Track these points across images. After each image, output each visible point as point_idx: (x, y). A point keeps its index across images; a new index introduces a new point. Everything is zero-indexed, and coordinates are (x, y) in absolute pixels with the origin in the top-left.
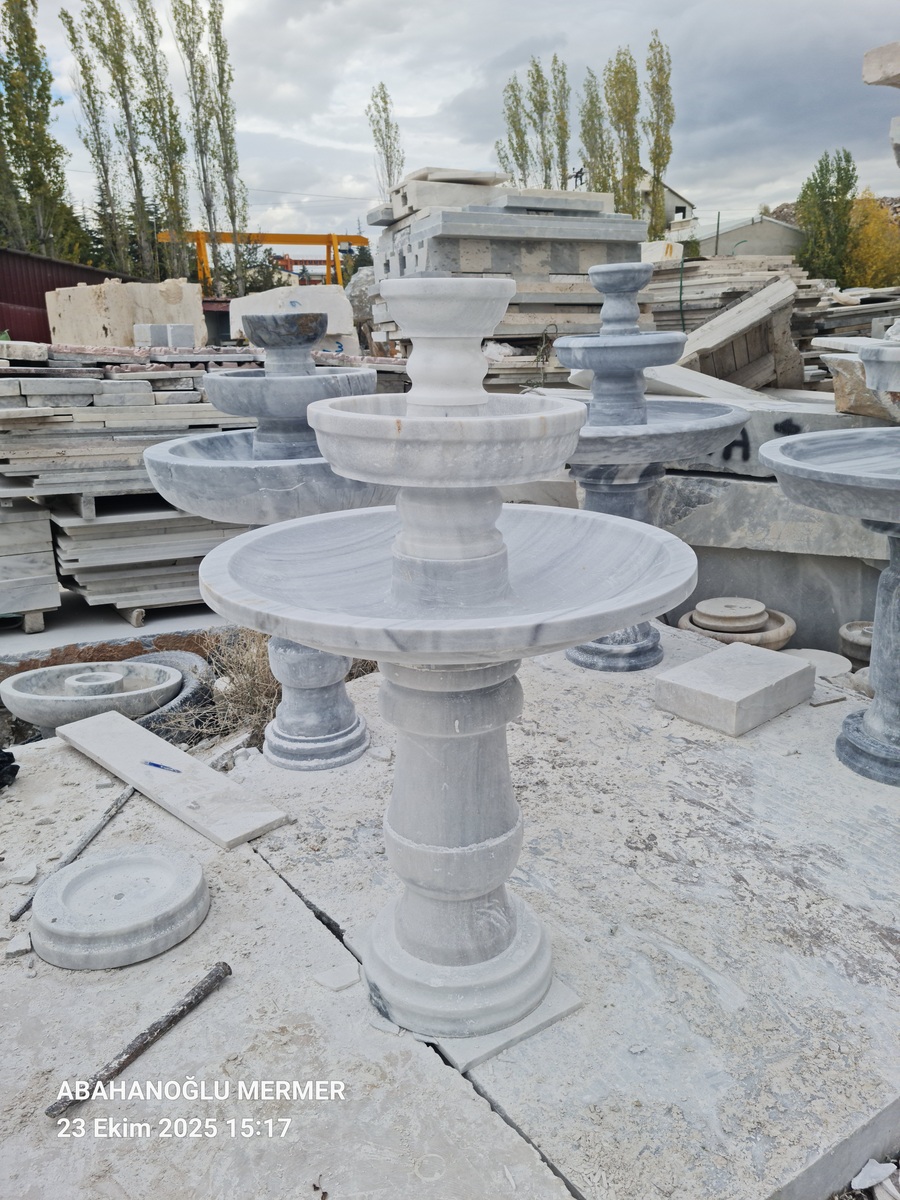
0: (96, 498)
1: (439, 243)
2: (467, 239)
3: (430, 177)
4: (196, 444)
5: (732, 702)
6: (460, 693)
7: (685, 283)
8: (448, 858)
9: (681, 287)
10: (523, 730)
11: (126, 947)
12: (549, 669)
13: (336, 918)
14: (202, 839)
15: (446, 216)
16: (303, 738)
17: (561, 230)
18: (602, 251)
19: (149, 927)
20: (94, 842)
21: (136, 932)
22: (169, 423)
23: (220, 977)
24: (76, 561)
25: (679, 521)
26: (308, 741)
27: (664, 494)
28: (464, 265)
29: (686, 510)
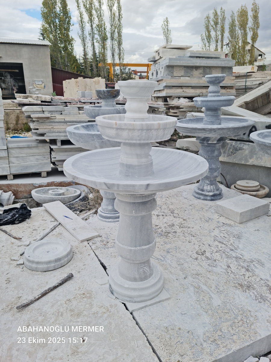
0: (61, 140)
1: (168, 67)
2: (176, 66)
3: (167, 47)
4: (83, 126)
5: (239, 213)
6: (136, 203)
7: (247, 80)
8: (131, 250)
9: (246, 81)
10: (173, 216)
11: (47, 266)
12: (186, 198)
13: (106, 265)
14: (75, 239)
15: (170, 59)
16: (108, 213)
17: (206, 63)
18: (220, 70)
19: (54, 261)
20: (46, 237)
21: (50, 262)
22: (83, 120)
23: (70, 277)
24: (56, 158)
25: (233, 155)
26: (109, 214)
27: (229, 147)
28: (175, 74)
29: (235, 152)
